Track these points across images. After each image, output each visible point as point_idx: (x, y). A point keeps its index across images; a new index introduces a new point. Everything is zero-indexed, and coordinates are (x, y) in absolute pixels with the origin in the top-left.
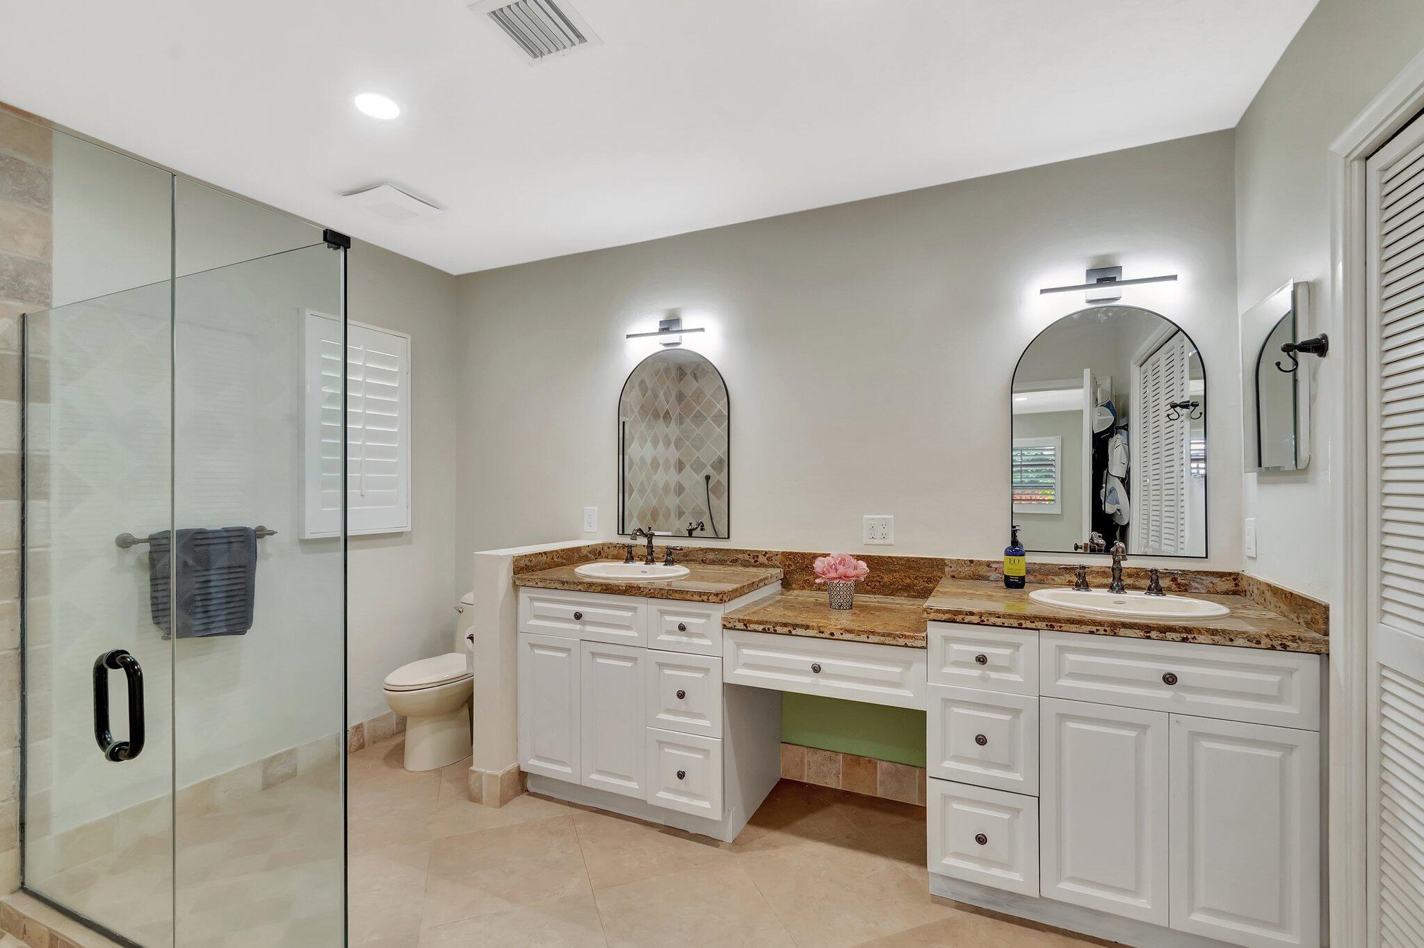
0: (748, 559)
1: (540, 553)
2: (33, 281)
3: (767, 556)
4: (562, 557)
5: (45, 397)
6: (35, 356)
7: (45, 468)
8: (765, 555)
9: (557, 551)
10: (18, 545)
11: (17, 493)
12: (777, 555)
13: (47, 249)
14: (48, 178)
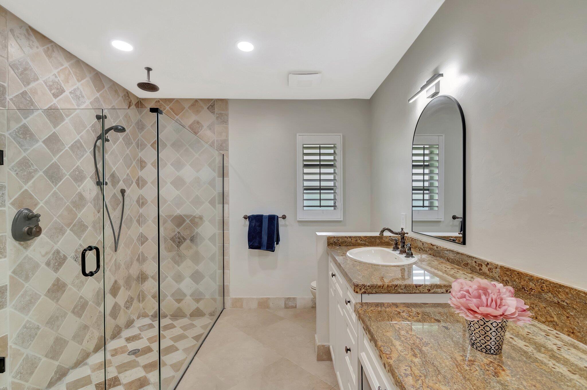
0: (474, 266)
1: (346, 237)
2: (224, 145)
3: (489, 266)
4: (365, 241)
5: (228, 176)
6: (226, 165)
7: (228, 196)
8: (487, 266)
9: (360, 237)
10: (222, 217)
11: (222, 203)
12: (496, 268)
13: (227, 136)
14: (227, 115)
